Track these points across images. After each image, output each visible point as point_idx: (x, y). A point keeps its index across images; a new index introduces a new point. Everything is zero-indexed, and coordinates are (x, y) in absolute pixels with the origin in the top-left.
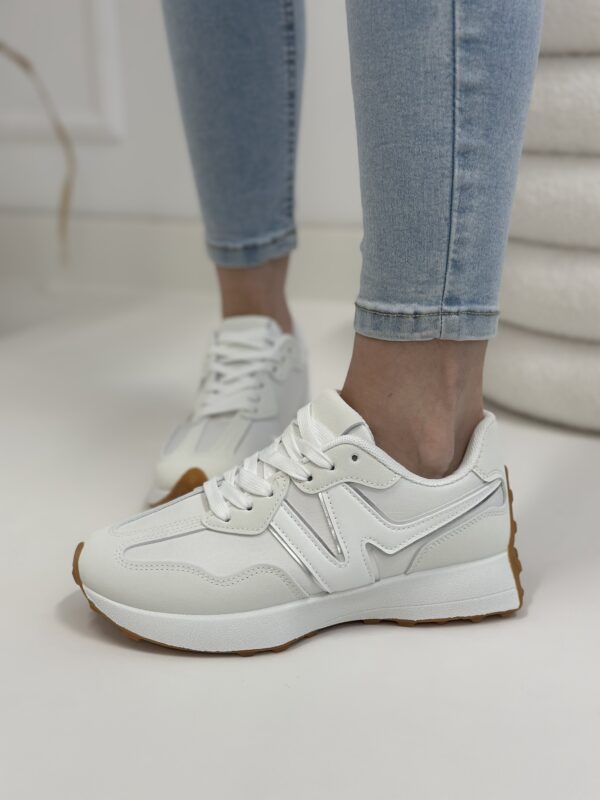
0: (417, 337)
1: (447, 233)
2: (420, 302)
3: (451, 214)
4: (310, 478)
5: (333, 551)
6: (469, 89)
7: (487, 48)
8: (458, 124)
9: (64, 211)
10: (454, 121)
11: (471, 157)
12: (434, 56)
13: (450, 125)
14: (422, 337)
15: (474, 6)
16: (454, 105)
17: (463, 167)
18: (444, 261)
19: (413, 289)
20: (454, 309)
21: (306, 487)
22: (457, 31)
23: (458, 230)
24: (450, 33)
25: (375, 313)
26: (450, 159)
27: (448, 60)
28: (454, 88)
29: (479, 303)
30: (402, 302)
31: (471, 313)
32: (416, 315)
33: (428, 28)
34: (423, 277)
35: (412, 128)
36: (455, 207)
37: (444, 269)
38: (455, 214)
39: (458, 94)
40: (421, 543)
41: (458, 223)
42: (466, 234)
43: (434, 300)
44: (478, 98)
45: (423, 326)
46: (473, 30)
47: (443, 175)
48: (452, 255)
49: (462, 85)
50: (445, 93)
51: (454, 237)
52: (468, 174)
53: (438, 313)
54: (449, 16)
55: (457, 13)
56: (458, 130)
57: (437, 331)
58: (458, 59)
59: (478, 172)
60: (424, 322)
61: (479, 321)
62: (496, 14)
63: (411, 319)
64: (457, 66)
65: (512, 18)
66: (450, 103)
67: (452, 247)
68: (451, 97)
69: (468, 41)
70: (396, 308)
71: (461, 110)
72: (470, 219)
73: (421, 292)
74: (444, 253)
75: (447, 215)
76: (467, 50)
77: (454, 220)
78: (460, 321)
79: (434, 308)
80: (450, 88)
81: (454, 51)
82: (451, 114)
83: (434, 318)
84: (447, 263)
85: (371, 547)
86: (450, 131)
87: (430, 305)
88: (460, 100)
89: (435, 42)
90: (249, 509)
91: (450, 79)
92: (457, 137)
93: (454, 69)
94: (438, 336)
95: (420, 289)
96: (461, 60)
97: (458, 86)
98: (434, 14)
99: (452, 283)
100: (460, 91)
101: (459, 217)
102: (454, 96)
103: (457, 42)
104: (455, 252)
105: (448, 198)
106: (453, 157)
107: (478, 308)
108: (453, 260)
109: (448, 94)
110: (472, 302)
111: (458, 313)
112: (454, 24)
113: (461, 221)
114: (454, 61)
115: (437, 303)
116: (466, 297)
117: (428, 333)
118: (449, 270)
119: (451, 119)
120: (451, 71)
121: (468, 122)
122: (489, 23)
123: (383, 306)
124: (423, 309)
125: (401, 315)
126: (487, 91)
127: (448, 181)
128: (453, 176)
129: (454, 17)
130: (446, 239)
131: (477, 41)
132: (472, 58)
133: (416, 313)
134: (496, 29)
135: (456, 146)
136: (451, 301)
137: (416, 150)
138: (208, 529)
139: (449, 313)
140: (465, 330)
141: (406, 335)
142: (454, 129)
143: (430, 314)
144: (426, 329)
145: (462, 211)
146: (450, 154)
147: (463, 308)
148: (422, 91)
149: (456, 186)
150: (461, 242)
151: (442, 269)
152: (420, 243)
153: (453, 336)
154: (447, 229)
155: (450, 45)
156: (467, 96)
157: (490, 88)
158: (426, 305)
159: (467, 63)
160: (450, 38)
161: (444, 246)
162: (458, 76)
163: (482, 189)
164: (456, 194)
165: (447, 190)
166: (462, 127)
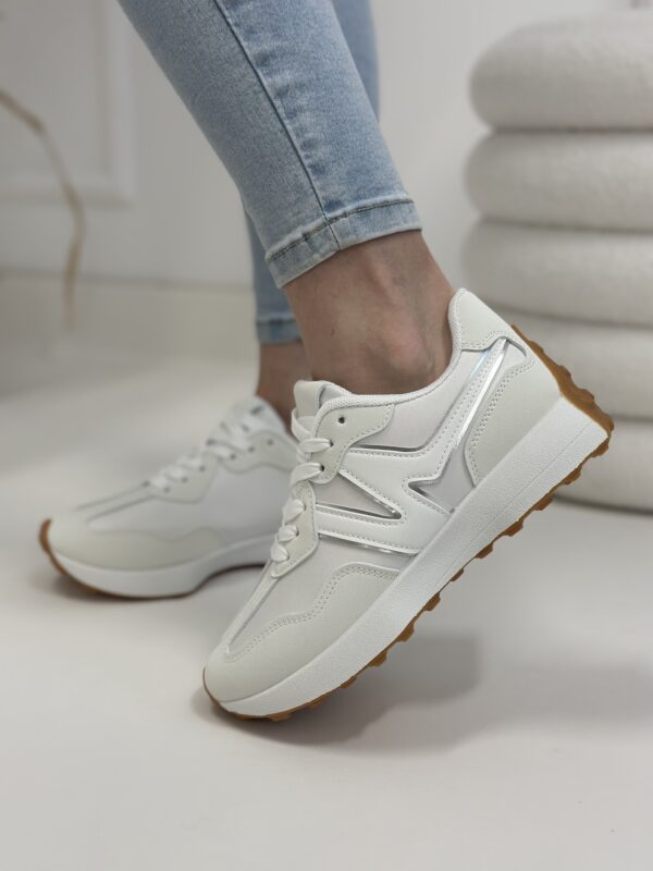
0: (318, 258)
1: (289, 144)
2: (303, 222)
8: (241, 39)
10: (236, 38)
11: (273, 62)
13: (235, 44)
14: (323, 255)
16: (228, 24)
17: (268, 74)
18: (301, 172)
19: (290, 214)
20: (339, 212)
23: (297, 135)
26: (253, 75)
28: (220, 9)
29: (365, 198)
32: (306, 236)
34: (292, 197)
36: (283, 116)
37: (306, 179)
38: (286, 122)
43: (315, 214)
47: (255, 93)
48: (306, 162)
50: (215, 19)
53: (325, 224)
56: (244, 44)
60: (317, 239)
61: (375, 215)
63: (304, 243)
66: (225, 24)
67: (302, 154)
72: (306, 119)
73: (299, 213)
74: (299, 164)
75: (280, 126)
77: (289, 127)
79: (319, 221)
80: (217, 12)
83: (323, 230)
84: (307, 172)
86: (237, 49)
87: (313, 220)
92: (247, 50)
95: (296, 210)
99: (322, 189)
100: (227, 9)
102: (224, 17)
104: (307, 157)
105: (271, 111)
106: (255, 72)
108: (311, 166)
111: (345, 215)
115: (318, 216)
118: (312, 178)
119: (233, 39)
121: (250, 32)
125: (293, 244)
127: (262, 95)
130: (291, 150)
139: (336, 218)
143: (318, 229)
144: (321, 246)
145: (292, 114)
146: (250, 70)
147: (349, 207)
148: (195, 29)
149: (271, 95)
152: (271, 166)
164: (277, 103)
165: (266, 104)
166: (247, 39)
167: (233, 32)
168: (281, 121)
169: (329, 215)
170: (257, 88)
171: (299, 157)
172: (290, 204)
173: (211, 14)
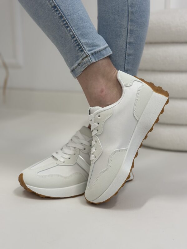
6: (129, 55)
7: (134, 44)
8: (126, 63)
9: (5, 87)
13: (124, 64)
15: (132, 34)
16: (125, 58)
22: (128, 41)
27: (125, 47)
28: (126, 54)
33: (120, 39)
39: (126, 56)
44: (131, 57)
46: (132, 40)
49: (128, 54)
54: (126, 36)
55: (128, 36)
56: (126, 65)
58: (127, 47)
62: (137, 36)
64: (127, 49)
66: (124, 58)
69: (130, 43)
71: (127, 60)
76: (130, 45)
80: (125, 54)
81: (126, 45)
82: (124, 61)
86: (124, 65)
92: (126, 67)
93: (126, 50)
96: (128, 47)
97: (127, 54)
98: (122, 36)
102: (125, 56)
103: (127, 43)
112: (127, 39)
114: (126, 48)
120: (125, 50)
121: (128, 63)
126: (134, 55)
129: (127, 37)
142: (125, 65)
155: (126, 44)
156: (128, 56)
160: (126, 42)
162: (127, 51)
166: (127, 64)
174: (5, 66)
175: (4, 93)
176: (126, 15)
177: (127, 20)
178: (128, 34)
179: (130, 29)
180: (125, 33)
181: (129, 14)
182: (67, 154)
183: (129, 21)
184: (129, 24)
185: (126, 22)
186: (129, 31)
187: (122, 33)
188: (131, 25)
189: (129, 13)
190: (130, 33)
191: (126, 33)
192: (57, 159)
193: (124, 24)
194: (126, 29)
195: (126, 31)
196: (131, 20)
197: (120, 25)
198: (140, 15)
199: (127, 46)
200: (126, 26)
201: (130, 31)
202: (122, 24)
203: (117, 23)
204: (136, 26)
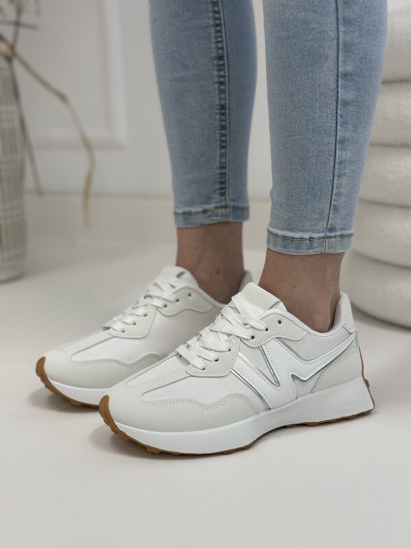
0: (311, 252)
1: (331, 189)
2: (313, 232)
3: (333, 178)
4: (253, 337)
5: (273, 381)
6: (346, 104)
7: (356, 78)
8: (339, 124)
9: (87, 193)
10: (337, 122)
11: (346, 143)
12: (326, 84)
13: (334, 125)
15: (350, 54)
16: (337, 112)
17: (341, 149)
18: (328, 206)
19: (309, 224)
20: (333, 234)
21: (252, 343)
22: (340, 69)
24: (336, 70)
25: (284, 238)
26: (334, 145)
27: (334, 86)
30: (302, 231)
31: (342, 236)
32: (311, 239)
34: (315, 216)
35: (311, 127)
36: (336, 174)
38: (336, 178)
40: (320, 373)
41: (337, 184)
42: (341, 189)
43: (321, 230)
44: (350, 108)
45: (315, 245)
46: (349, 68)
47: (329, 155)
48: (333, 202)
50: (332, 106)
51: (335, 192)
52: (344, 153)
54: (336, 59)
55: (340, 58)
56: (339, 128)
57: (323, 248)
58: (340, 85)
59: (349, 152)
62: (362, 58)
63: (308, 242)
64: (339, 90)
65: (371, 60)
66: (334, 112)
67: (334, 197)
68: (335, 108)
69: (345, 75)
70: (298, 235)
71: (341, 115)
72: (344, 180)
73: (314, 225)
74: (329, 201)
75: (331, 179)
76: (346, 80)
77: (335, 182)
78: (336, 242)
79: (322, 235)
80: (335, 102)
81: (337, 81)
82: (335, 118)
83: (322, 240)
84: (330, 208)
85: (294, 377)
86: (334, 128)
87: (319, 233)
88: (341, 110)
89: (326, 75)
90: (217, 361)
91: (335, 97)
92: (338, 132)
93: (338, 92)
94: (323, 252)
96: (342, 85)
97: (339, 102)
98: (326, 59)
101: (338, 180)
102: (337, 107)
103: (340, 75)
104: (335, 200)
105: (332, 168)
106: (336, 144)
107: (346, 232)
109: (333, 106)
110: (342, 229)
111: (335, 237)
112: (338, 64)
113: (339, 182)
114: (337, 86)
115: (323, 232)
116: (339, 227)
117: (318, 250)
118: (332, 211)
120: (335, 92)
121: (345, 123)
122: (359, 63)
123: (289, 234)
124: (315, 235)
125: (302, 239)
126: (356, 104)
127: (332, 158)
128: (335, 156)
129: (338, 60)
130: (330, 193)
131: (351, 75)
132: (348, 84)
133: (310, 238)
134: (362, 67)
135: (338, 137)
136: (332, 229)
137: (313, 140)
138: (192, 376)
139: (330, 237)
140: (338, 247)
141: (304, 251)
142: (336, 127)
143: (319, 238)
144: (316, 247)
145: (340, 176)
146: (334, 142)
147: (338, 233)
148: (318, 104)
149: (337, 161)
150: (338, 195)
151: (327, 211)
152: (315, 196)
153: (332, 251)
154: (331, 187)
155: (335, 77)
156: (344, 107)
157: (358, 102)
158: (317, 233)
159: (345, 88)
160: (336, 73)
161: (329, 197)
163: (351, 162)
164: (337, 166)
165: (332, 164)
167: (337, 117)
168: (334, 176)
169: (329, 234)
170: (332, 153)
171: (331, 198)
172: (312, 219)
173: (331, 102)
174: (87, 145)
175: (86, 204)
176: (333, 9)
177: (333, 19)
178: (340, 54)
179: (345, 41)
180: (331, 53)
181: (339, 7)
182: (211, 350)
183: (341, 21)
184: (342, 28)
185: (334, 27)
186: (341, 47)
187: (326, 52)
188: (345, 32)
189: (339, 4)
190: (345, 51)
191: (336, 51)
192: (187, 362)
193: (328, 29)
194: (335, 41)
195: (335, 47)
196: (344, 19)
197: (320, 33)
198: (366, 7)
199: (340, 82)
200: (332, 34)
201: (345, 45)
202: (323, 31)
203: (312, 30)
204: (357, 34)
